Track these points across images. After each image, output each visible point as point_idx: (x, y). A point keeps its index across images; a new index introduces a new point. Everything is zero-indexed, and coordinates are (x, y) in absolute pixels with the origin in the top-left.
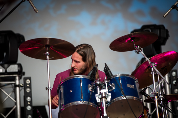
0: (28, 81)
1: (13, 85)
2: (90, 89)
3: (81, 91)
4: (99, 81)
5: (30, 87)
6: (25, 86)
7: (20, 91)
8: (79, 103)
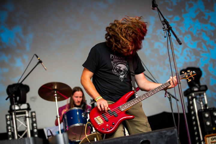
0: (34, 114)
1: (24, 117)
2: (83, 116)
3: (78, 117)
4: (89, 110)
5: (35, 118)
6: (32, 117)
7: (29, 120)
8: (77, 125)
